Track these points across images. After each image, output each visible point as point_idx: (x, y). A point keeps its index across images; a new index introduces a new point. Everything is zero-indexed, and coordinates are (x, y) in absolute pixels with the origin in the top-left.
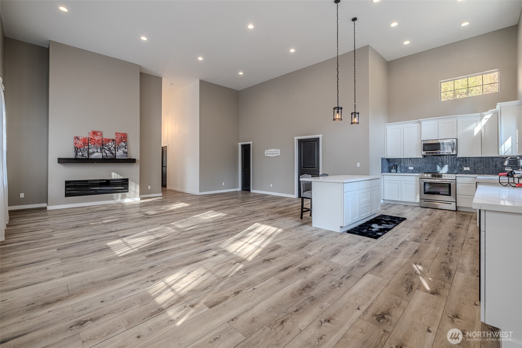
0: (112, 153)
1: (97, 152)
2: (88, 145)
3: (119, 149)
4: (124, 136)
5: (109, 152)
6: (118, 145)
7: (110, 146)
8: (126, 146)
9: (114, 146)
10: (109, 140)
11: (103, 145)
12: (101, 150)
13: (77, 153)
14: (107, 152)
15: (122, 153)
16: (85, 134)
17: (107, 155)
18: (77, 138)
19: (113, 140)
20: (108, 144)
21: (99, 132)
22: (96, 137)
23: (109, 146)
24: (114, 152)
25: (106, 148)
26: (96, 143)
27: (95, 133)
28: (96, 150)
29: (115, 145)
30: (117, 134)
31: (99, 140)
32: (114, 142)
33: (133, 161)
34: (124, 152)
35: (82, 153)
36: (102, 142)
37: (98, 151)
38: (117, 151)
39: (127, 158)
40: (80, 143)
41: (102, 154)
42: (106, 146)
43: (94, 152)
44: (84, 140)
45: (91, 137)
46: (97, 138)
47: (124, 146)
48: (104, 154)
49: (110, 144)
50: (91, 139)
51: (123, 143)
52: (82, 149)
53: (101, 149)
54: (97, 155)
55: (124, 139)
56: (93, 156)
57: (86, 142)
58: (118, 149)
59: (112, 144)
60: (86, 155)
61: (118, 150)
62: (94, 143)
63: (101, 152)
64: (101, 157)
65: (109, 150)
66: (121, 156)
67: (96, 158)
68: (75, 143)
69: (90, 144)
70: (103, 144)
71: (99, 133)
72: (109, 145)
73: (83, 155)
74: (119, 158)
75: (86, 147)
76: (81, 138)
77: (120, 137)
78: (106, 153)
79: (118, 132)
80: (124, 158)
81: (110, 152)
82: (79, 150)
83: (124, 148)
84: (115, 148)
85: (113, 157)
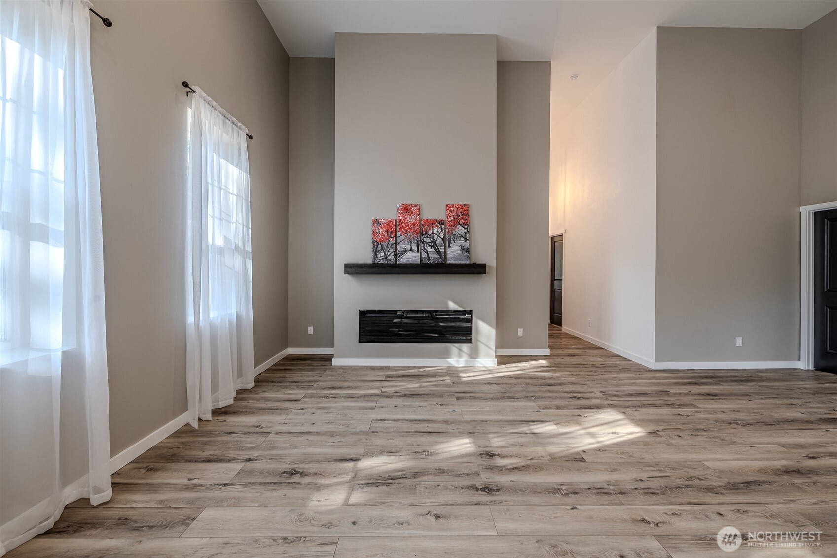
0: (438, 252)
1: (411, 250)
2: (396, 236)
3: (452, 242)
4: (464, 210)
5: (433, 250)
6: (452, 233)
7: (436, 237)
8: (467, 235)
9: (442, 235)
10: (432, 223)
11: (422, 234)
12: (418, 247)
13: (376, 255)
14: (429, 249)
15: (459, 252)
16: (390, 214)
17: (430, 255)
18: (377, 222)
19: (441, 222)
20: (430, 233)
21: (415, 206)
22: (409, 218)
23: (433, 237)
24: (442, 249)
25: (428, 240)
26: (409, 231)
27: (407, 209)
28: (408, 247)
29: (445, 234)
30: (448, 207)
31: (414, 224)
32: (443, 227)
33: (479, 269)
34: (463, 249)
35: (385, 252)
36: (420, 227)
37: (413, 248)
38: (449, 247)
39: (468, 263)
40: (382, 231)
41: (419, 254)
42: (427, 237)
43: (405, 251)
44: (389, 224)
45: (401, 218)
46: (411, 219)
47: (463, 235)
48: (424, 255)
49: (435, 231)
50: (400, 221)
51: (460, 228)
52: (385, 244)
53: (417, 243)
54: (411, 257)
55: (463, 218)
56: (403, 260)
57: (393, 229)
58: (450, 242)
59: (440, 231)
60: (392, 257)
61: (451, 245)
62: (406, 231)
63: (418, 251)
64: (417, 261)
65: (434, 245)
66: (457, 259)
67: (408, 263)
68: (374, 233)
69: (398, 234)
70: (421, 232)
71: (415, 209)
72: (433, 233)
73: (386, 258)
74: (452, 262)
75: (392, 241)
76: (383, 222)
77: (454, 214)
78: (427, 252)
79: (451, 203)
80: (463, 263)
81: (435, 249)
82: (380, 247)
83: (462, 239)
84: (444, 239)
85: (440, 260)
